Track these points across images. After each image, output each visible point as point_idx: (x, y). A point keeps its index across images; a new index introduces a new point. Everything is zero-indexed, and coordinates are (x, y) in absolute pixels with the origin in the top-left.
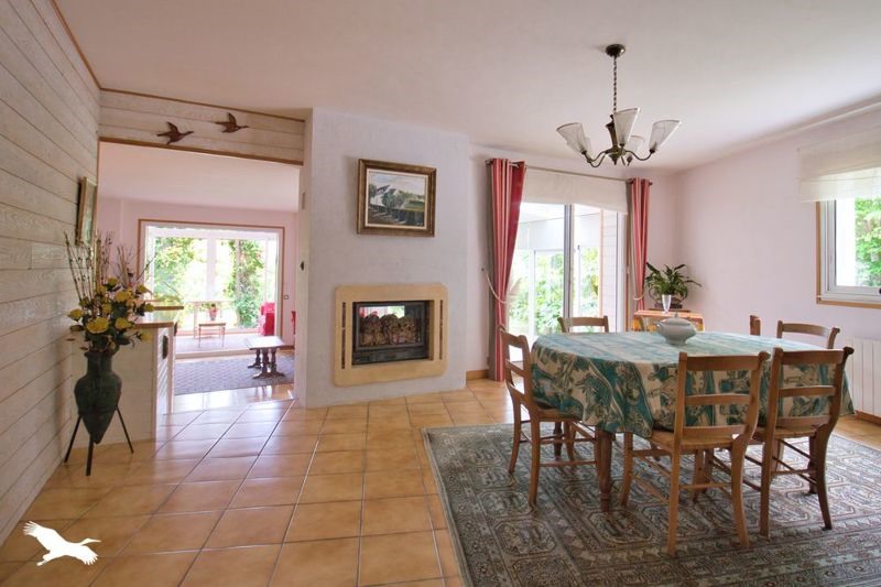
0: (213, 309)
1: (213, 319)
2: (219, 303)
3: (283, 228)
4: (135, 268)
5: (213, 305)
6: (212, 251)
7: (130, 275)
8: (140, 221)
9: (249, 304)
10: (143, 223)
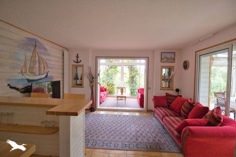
0: (122, 90)
1: (122, 94)
2: (125, 87)
3: (148, 57)
4: (95, 75)
5: (122, 89)
6: (122, 70)
7: (93, 78)
8: (96, 57)
9: (134, 88)
10: (97, 58)
